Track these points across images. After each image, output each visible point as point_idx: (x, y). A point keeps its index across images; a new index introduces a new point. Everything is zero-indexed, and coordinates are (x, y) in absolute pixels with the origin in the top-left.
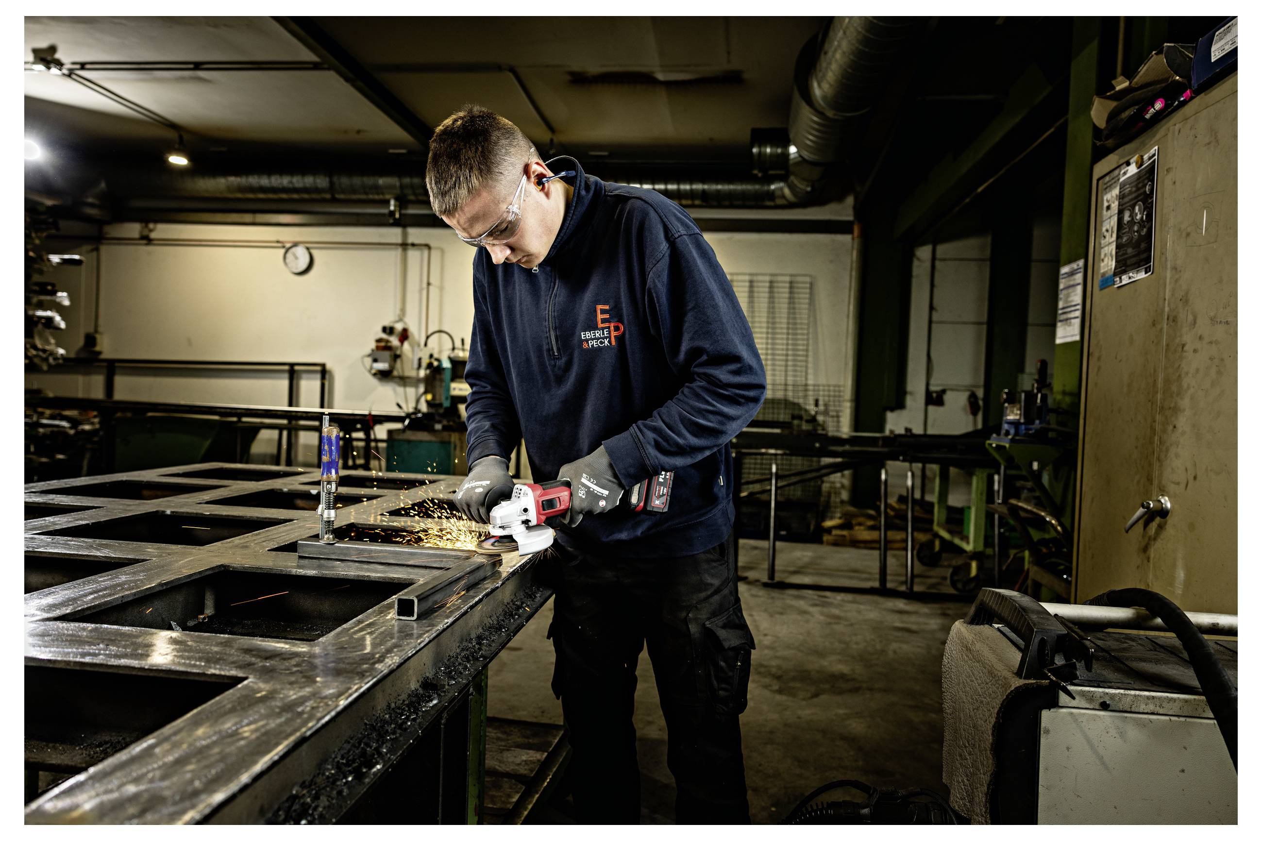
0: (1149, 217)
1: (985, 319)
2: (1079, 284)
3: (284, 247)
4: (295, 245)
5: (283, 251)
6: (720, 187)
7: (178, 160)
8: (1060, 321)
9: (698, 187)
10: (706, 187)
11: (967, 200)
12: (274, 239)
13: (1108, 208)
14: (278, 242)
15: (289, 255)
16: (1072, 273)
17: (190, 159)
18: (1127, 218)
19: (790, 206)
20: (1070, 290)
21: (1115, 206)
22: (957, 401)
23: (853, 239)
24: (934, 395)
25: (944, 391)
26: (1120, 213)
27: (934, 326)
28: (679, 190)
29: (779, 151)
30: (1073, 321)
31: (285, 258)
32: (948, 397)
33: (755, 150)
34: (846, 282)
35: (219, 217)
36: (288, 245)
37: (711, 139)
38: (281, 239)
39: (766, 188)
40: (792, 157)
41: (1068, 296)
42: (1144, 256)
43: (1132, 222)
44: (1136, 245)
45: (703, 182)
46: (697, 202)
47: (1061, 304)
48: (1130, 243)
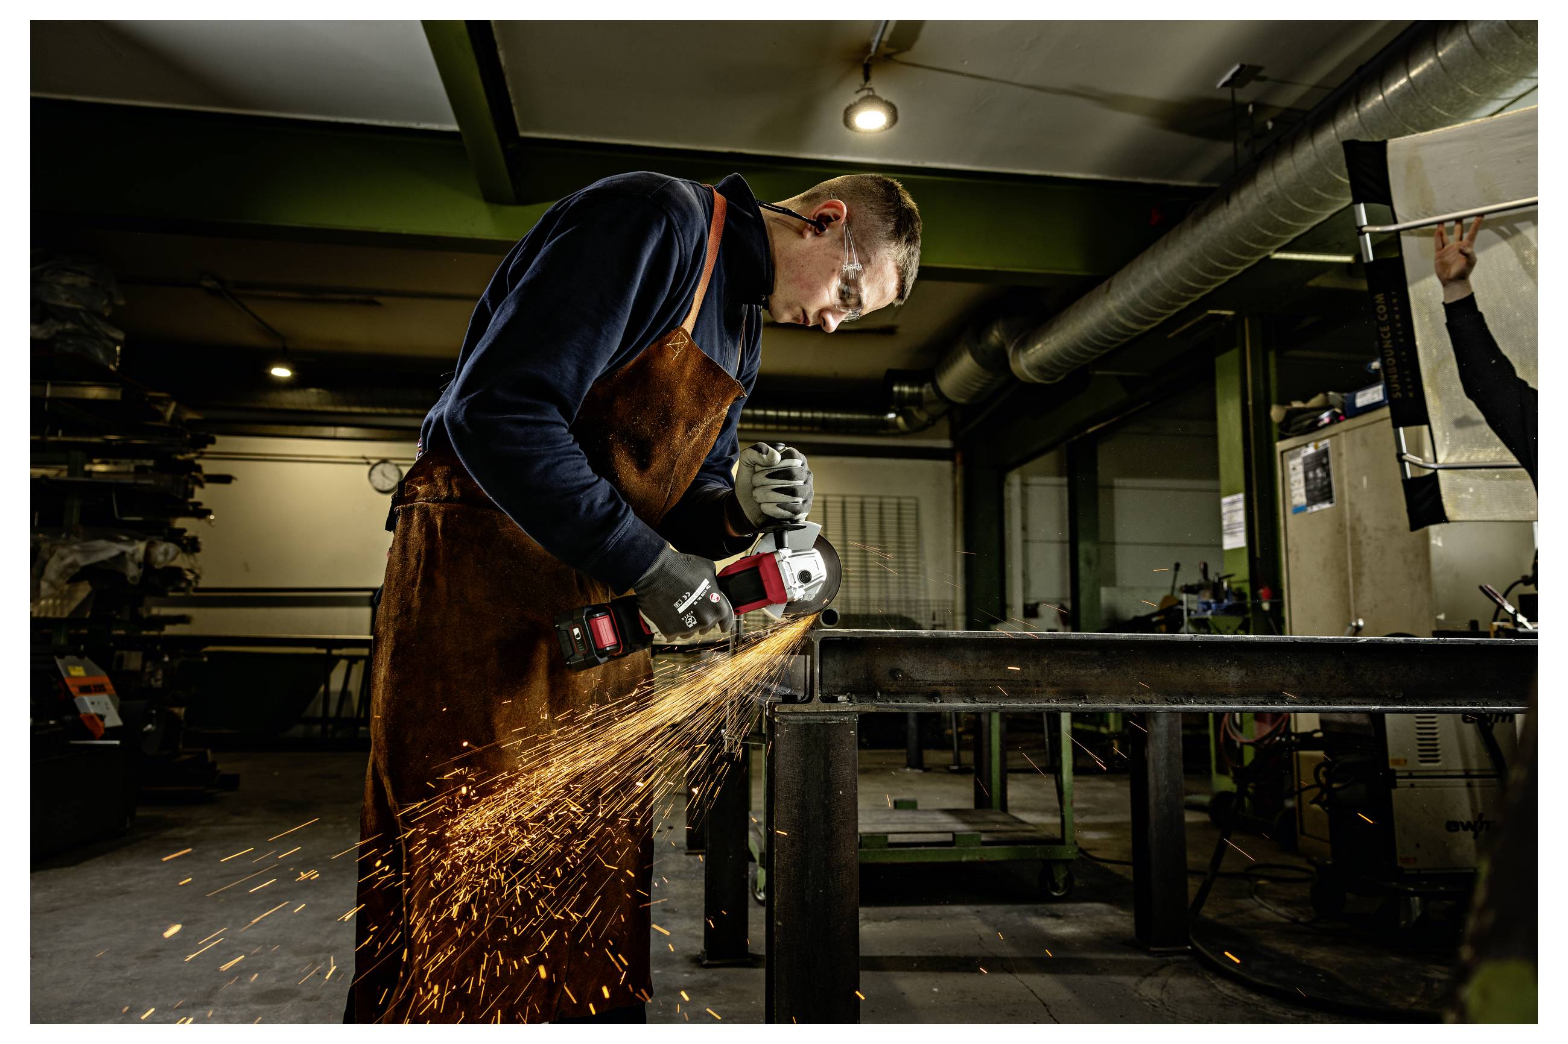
0: (1328, 475)
2: (1240, 509)
3: (368, 463)
4: (384, 461)
5: (367, 468)
6: (839, 416)
7: (281, 372)
9: (819, 415)
10: (827, 415)
12: (360, 454)
13: (1294, 469)
14: (364, 458)
15: (374, 472)
16: (1233, 503)
17: (292, 369)
18: (1311, 475)
19: (903, 434)
20: (1233, 514)
21: (1300, 468)
22: (1049, 613)
23: (955, 466)
24: (1029, 607)
25: (1037, 605)
26: (1306, 473)
27: (1030, 545)
28: (801, 417)
29: (916, 390)
30: (1238, 534)
31: (370, 474)
32: (1042, 609)
33: (895, 389)
34: (949, 504)
35: (292, 430)
36: (374, 461)
38: (367, 455)
39: (880, 418)
41: (1231, 518)
42: (1328, 495)
43: (1315, 478)
44: (1321, 489)
45: (824, 411)
46: (816, 429)
47: (1225, 523)
48: (1315, 489)
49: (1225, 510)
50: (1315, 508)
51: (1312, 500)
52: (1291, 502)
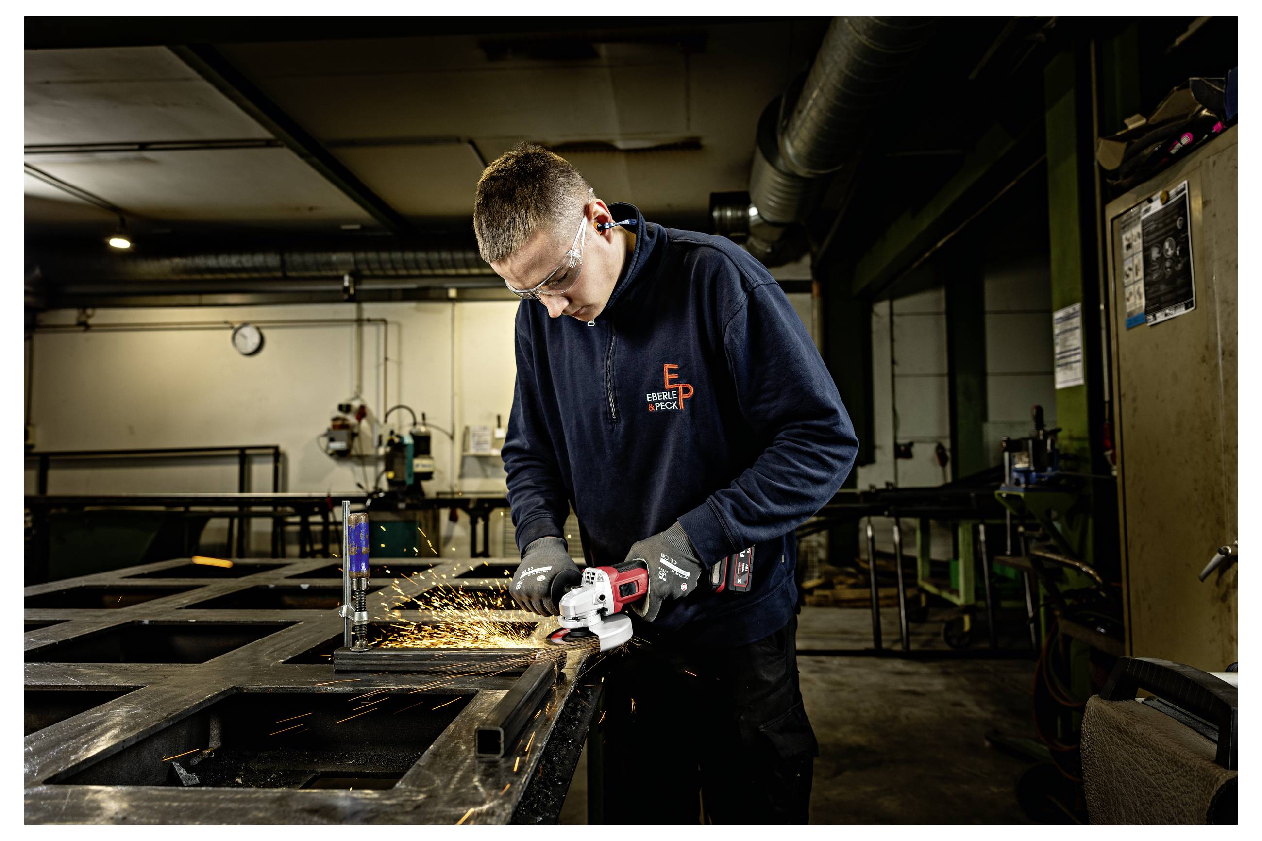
0: (1185, 251)
1: (945, 370)
2: (1076, 328)
3: (232, 328)
4: (245, 324)
5: (230, 332)
7: (120, 243)
8: (1059, 366)
11: (927, 255)
12: (222, 319)
13: (1129, 246)
14: (226, 323)
15: (238, 336)
16: (1068, 318)
17: (131, 241)
18: (1155, 254)
20: (1068, 334)
21: (1138, 244)
22: (925, 453)
23: (813, 298)
24: (903, 448)
25: (911, 444)
26: (1146, 250)
27: (897, 379)
29: (740, 213)
30: (1074, 365)
31: (233, 338)
32: (916, 449)
33: (716, 214)
35: (163, 300)
36: (237, 326)
37: (669, 205)
38: (229, 319)
40: (752, 219)
41: (1065, 340)
42: (1183, 291)
43: (1162, 258)
44: (1171, 281)
47: (1058, 349)
48: (1162, 279)
49: (1057, 330)
50: (1160, 317)
51: (1155, 304)
52: (1124, 307)
